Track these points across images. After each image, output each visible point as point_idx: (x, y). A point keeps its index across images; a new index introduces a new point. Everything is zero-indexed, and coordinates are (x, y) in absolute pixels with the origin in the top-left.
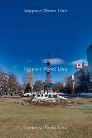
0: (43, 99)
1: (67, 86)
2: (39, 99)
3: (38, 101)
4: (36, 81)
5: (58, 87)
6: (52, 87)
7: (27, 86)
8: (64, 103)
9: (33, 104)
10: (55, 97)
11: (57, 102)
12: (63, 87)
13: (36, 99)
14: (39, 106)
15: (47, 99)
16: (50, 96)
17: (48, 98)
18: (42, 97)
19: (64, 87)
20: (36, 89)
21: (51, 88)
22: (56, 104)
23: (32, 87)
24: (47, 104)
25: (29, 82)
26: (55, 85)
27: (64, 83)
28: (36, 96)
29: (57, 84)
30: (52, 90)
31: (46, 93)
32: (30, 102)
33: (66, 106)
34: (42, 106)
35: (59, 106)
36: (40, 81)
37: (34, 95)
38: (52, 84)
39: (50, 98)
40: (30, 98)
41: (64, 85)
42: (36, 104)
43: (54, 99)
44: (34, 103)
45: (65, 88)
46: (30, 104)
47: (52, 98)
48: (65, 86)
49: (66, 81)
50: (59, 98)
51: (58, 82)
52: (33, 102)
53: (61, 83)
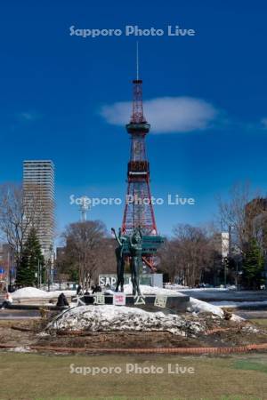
0: (110, 318)
1: (238, 251)
2: (89, 315)
3: (88, 329)
4: (73, 226)
5: (194, 255)
6: (159, 255)
7: (25, 254)
8: (223, 337)
9: (60, 345)
10: (176, 305)
11: (189, 331)
12: (220, 257)
13: (76, 316)
14: (89, 353)
15: (132, 316)
16: (150, 304)
17: (140, 311)
18: (108, 306)
19: (225, 254)
20: (74, 267)
21: (155, 263)
22: (180, 346)
23: (49, 255)
24: (133, 345)
25: (33, 231)
26: (175, 244)
27: (225, 235)
28: (72, 305)
29: (186, 242)
30: (158, 272)
31: (128, 288)
32: (43, 334)
33: (237, 352)
34: (109, 353)
35: (198, 354)
36: (93, 224)
37: (62, 301)
38: (158, 240)
39: (152, 315)
40: (42, 314)
41: (225, 243)
42: (76, 344)
43: (171, 316)
44: (66, 340)
45: (232, 262)
46: (43, 343)
47: (161, 314)
48: (231, 250)
49: (237, 221)
50: (197, 310)
51: (191, 230)
52: (60, 333)
53: (209, 235)
